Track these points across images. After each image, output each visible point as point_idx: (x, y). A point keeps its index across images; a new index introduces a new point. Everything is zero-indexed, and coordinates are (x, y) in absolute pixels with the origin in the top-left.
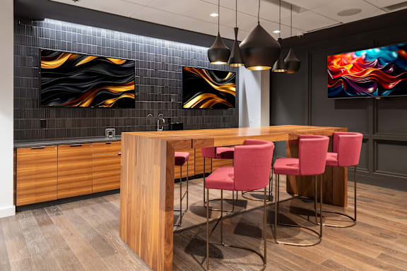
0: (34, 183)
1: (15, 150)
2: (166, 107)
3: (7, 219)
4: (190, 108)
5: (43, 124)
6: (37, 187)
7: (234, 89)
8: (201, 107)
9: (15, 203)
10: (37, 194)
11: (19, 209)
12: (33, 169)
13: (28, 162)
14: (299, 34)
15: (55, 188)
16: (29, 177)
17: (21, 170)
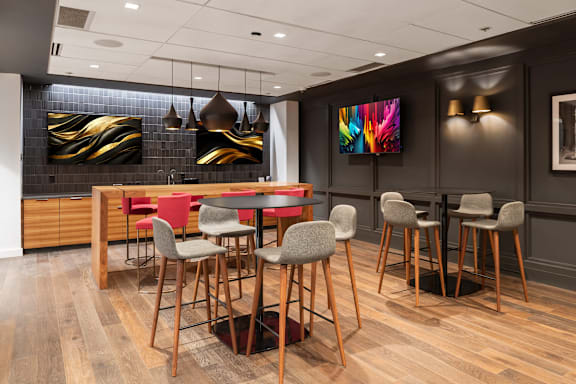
0: (38, 231)
1: (22, 201)
2: (180, 163)
3: (15, 258)
4: (205, 164)
5: (52, 179)
6: (41, 234)
7: (261, 143)
8: (219, 163)
9: (23, 246)
10: (41, 240)
11: (25, 252)
12: (38, 218)
13: (34, 212)
14: (302, 89)
15: (57, 236)
16: (35, 225)
17: (27, 218)
